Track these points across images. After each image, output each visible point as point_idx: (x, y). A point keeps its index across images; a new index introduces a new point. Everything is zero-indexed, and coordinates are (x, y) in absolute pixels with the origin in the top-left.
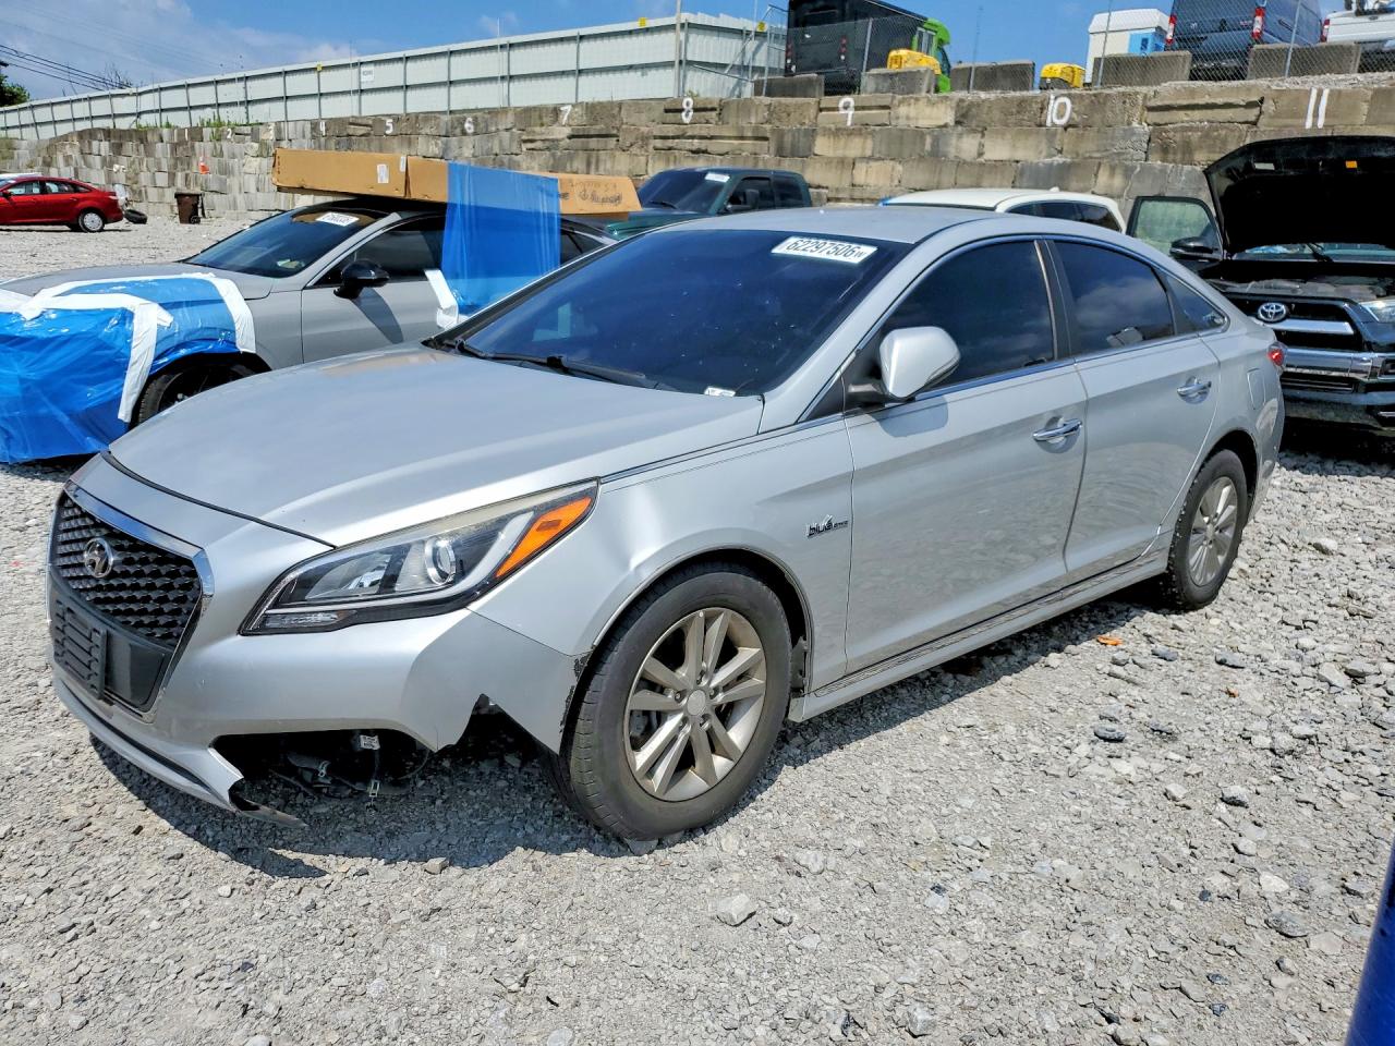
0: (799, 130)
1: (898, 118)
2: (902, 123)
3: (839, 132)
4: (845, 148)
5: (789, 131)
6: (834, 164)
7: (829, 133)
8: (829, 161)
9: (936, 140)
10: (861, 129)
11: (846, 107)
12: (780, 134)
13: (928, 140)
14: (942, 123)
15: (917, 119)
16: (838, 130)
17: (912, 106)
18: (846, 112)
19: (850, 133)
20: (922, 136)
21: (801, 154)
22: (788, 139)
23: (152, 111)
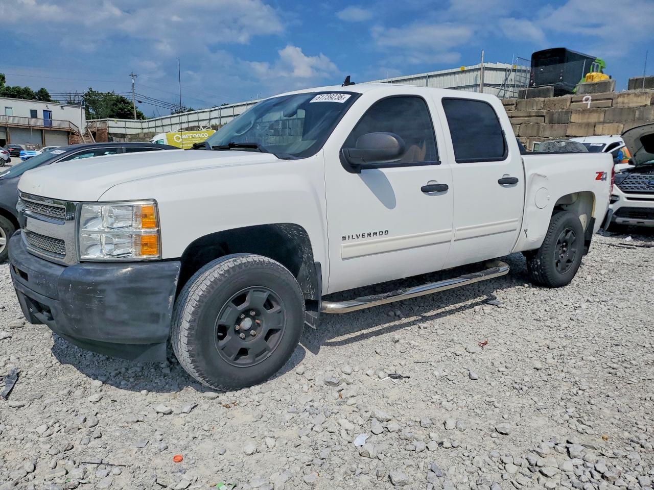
0: (561, 112)
1: (617, 103)
2: (620, 106)
3: (584, 111)
4: (588, 118)
5: (556, 112)
6: (583, 126)
7: (578, 112)
8: (580, 125)
9: (641, 113)
10: (596, 109)
11: (587, 100)
12: (552, 114)
13: (637, 113)
14: (644, 104)
15: (629, 103)
16: (583, 110)
17: (626, 98)
18: (587, 102)
19: (591, 111)
20: (634, 112)
21: (563, 122)
22: (556, 116)
23: (217, 118)
